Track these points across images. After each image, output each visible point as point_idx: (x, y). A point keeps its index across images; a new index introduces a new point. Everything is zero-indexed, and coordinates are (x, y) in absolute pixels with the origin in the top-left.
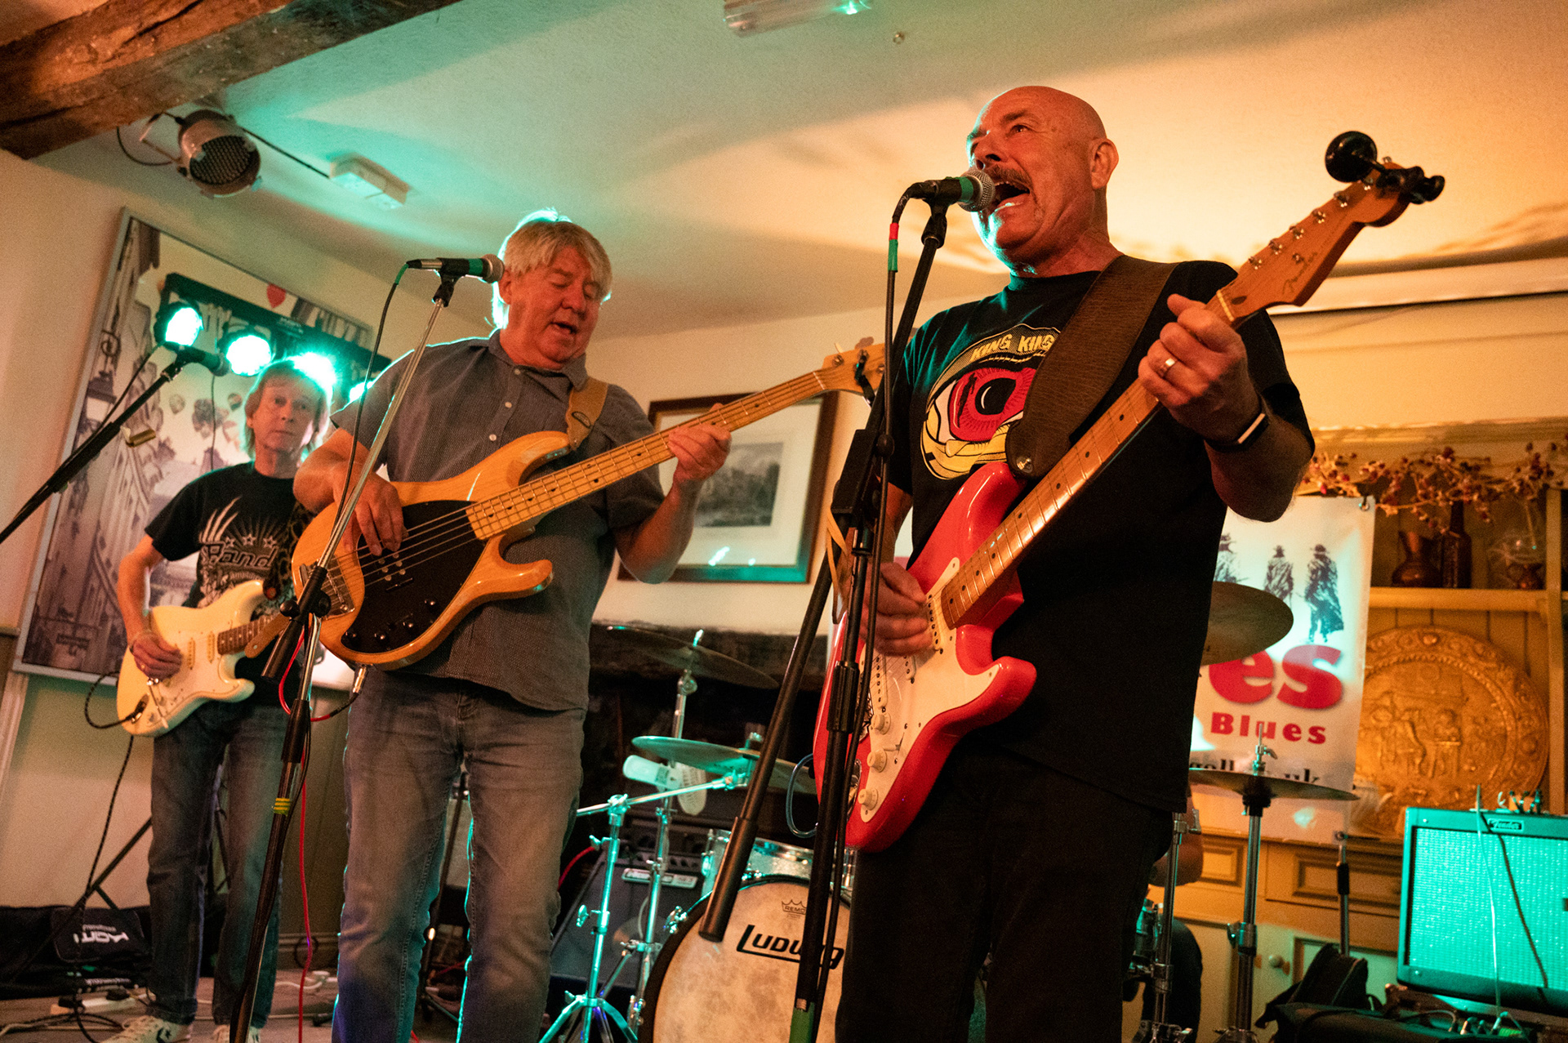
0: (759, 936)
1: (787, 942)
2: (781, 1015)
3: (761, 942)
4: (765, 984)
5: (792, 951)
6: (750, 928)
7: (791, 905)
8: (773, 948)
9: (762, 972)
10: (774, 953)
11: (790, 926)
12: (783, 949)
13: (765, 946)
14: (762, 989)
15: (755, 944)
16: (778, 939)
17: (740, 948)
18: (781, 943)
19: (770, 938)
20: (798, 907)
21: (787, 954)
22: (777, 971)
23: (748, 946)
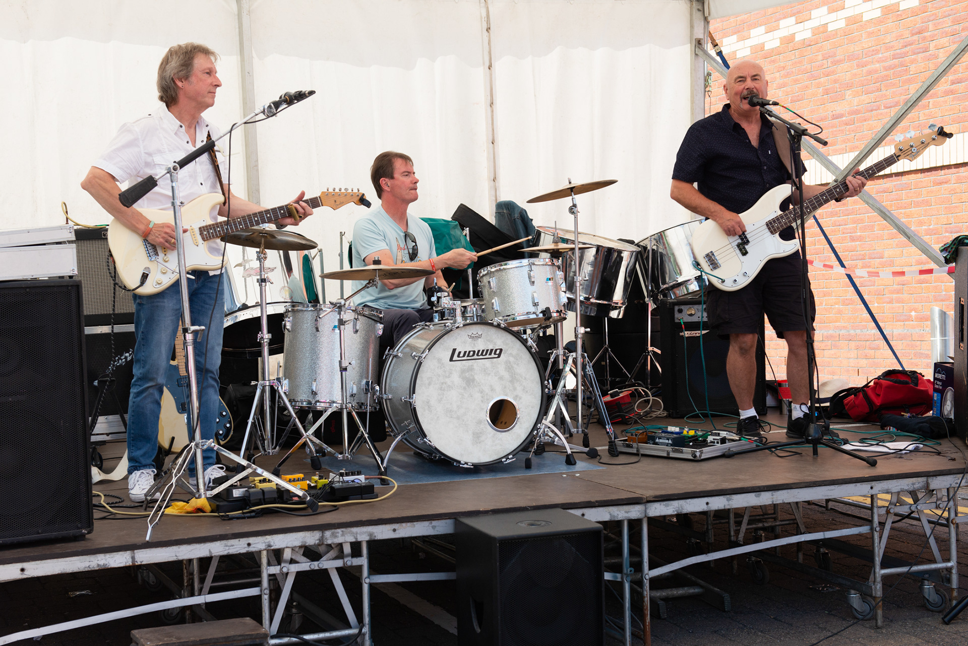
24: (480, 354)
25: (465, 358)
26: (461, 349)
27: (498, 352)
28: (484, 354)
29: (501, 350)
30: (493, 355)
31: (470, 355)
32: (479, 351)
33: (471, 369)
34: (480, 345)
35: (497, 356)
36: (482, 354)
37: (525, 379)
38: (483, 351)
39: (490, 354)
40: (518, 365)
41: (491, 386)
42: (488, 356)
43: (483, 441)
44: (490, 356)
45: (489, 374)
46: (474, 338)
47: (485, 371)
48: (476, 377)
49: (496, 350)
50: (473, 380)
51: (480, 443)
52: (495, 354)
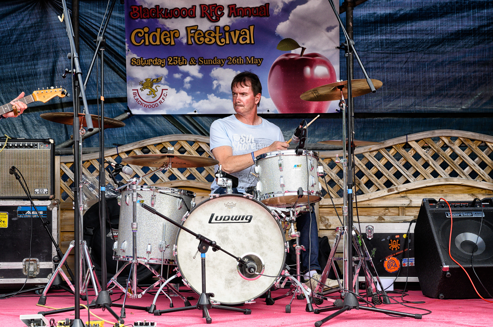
0: (217, 217)
1: (229, 217)
2: (232, 241)
3: (219, 219)
4: (223, 232)
5: (232, 220)
6: (212, 215)
7: (228, 204)
8: (224, 220)
9: (221, 229)
10: (224, 221)
11: (229, 211)
12: (228, 219)
13: (220, 220)
14: (222, 234)
15: (216, 220)
16: (225, 217)
17: (210, 222)
18: (227, 218)
19: (221, 217)
20: (231, 204)
21: (230, 221)
22: (227, 227)
23: (213, 220)
24: (233, 219)
25: (222, 221)
26: (218, 214)
27: (249, 218)
28: (237, 219)
29: (251, 217)
30: (244, 220)
31: (225, 220)
32: (233, 217)
33: (226, 230)
34: (234, 212)
35: (248, 221)
36: (235, 219)
37: (271, 240)
38: (236, 217)
39: (242, 219)
40: (265, 228)
41: (242, 244)
42: (240, 221)
43: (234, 286)
44: (242, 221)
45: (241, 235)
46: (230, 206)
47: (237, 232)
48: (230, 236)
49: (247, 217)
50: (227, 239)
51: (231, 287)
52: (246, 219)
